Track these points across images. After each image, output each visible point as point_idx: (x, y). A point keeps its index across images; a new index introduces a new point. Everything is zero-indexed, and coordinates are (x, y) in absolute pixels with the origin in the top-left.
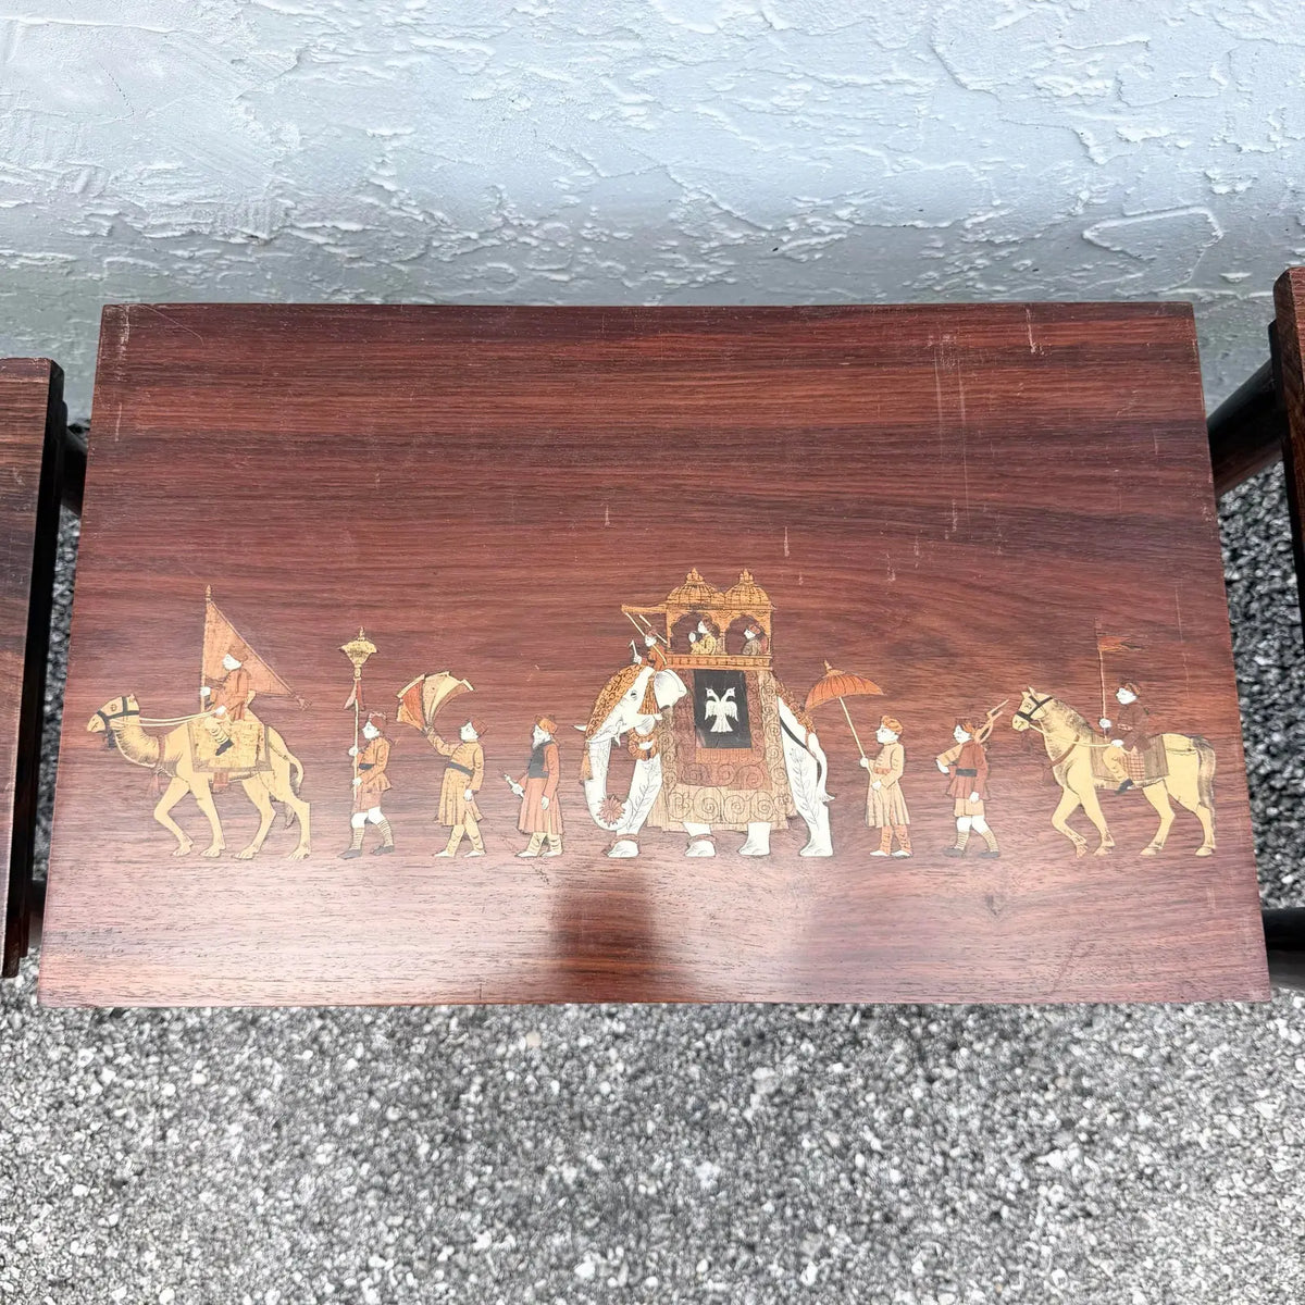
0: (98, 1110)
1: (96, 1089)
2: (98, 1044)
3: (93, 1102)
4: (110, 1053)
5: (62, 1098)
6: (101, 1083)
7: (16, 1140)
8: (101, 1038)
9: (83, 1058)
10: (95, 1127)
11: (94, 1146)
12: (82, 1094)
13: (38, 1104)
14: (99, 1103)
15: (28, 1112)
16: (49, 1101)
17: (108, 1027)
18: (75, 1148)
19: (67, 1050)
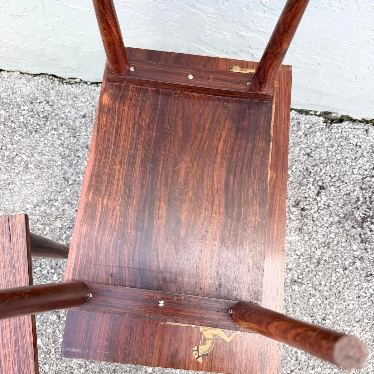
0: (370, 300)
1: (368, 294)
2: (368, 282)
3: (368, 297)
4: (371, 285)
5: (360, 295)
6: (369, 292)
7: (349, 305)
8: (368, 280)
9: (364, 285)
10: (368, 304)
11: (369, 309)
12: (365, 295)
13: (354, 296)
14: (369, 298)
15: (351, 298)
16: (357, 296)
17: (369, 278)
18: (364, 309)
19: (360, 282)
